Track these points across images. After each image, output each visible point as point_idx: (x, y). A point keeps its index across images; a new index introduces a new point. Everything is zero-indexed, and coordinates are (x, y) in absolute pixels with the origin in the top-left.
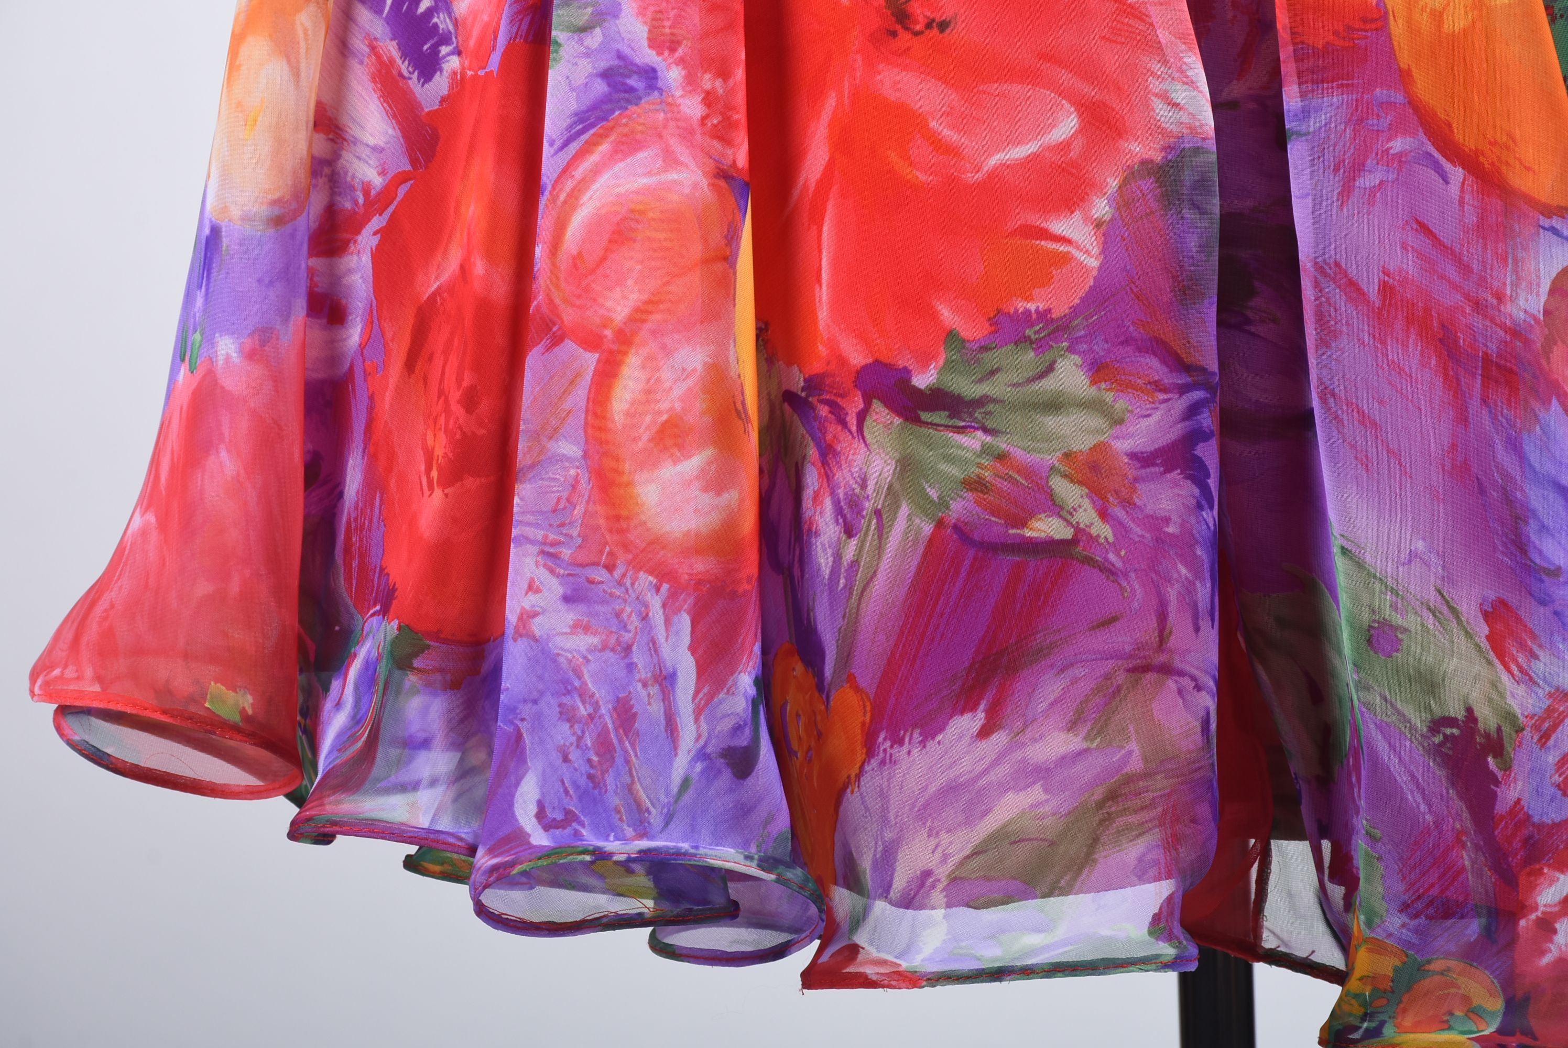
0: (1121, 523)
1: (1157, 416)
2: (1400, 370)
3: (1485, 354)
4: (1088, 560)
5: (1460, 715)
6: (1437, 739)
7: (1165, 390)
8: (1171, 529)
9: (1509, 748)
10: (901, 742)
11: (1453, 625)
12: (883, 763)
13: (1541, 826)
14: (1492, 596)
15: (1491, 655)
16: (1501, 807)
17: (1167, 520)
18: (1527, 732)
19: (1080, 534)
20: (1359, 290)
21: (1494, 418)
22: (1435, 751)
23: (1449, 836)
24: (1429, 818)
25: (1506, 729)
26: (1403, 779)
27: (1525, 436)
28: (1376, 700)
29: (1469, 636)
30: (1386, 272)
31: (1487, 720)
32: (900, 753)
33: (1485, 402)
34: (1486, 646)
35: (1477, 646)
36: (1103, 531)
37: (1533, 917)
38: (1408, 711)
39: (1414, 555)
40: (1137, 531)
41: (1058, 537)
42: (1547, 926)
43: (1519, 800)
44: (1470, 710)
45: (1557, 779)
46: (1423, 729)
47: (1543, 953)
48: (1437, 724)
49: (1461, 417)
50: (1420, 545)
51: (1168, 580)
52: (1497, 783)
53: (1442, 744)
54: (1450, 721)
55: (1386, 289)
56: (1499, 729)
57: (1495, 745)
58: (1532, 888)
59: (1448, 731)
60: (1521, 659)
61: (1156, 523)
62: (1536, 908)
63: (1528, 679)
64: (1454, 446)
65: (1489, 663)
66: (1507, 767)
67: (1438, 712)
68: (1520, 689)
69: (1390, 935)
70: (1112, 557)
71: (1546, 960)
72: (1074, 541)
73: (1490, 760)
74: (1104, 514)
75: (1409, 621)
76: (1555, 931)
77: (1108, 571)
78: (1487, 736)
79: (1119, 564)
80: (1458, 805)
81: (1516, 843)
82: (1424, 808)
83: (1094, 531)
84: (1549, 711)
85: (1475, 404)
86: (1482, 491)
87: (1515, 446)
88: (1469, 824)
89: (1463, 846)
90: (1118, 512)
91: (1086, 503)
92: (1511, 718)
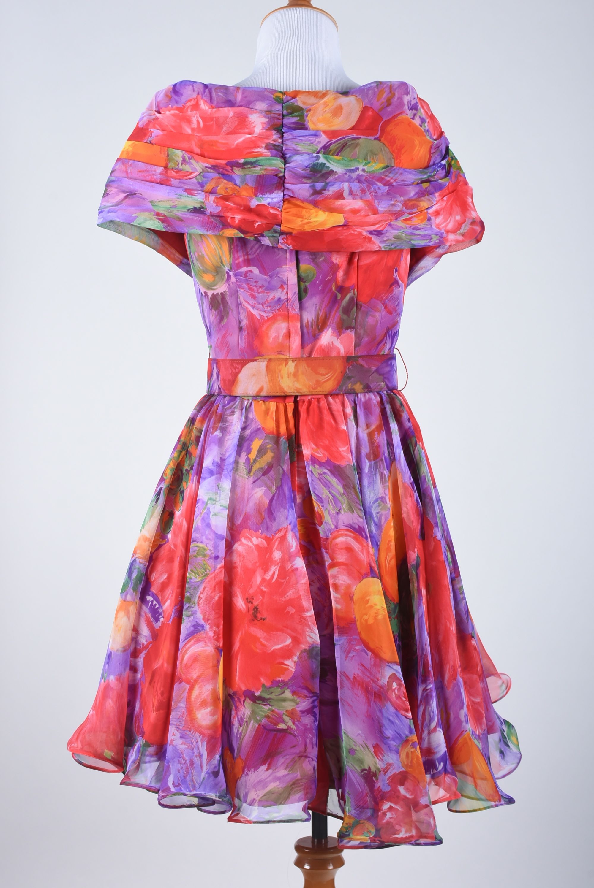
0: (297, 726)
1: (306, 703)
2: (357, 695)
3: (375, 692)
4: (290, 733)
5: (367, 768)
6: (363, 774)
7: (307, 697)
8: (308, 727)
9: (378, 775)
10: (250, 771)
11: (366, 749)
12: (246, 775)
13: (384, 792)
14: (375, 743)
15: (374, 756)
16: (376, 788)
17: (307, 725)
18: (382, 772)
19: (289, 727)
20: (349, 678)
21: (376, 705)
22: (362, 776)
23: (365, 794)
24: (360, 790)
25: (377, 772)
26: (355, 782)
27: (383, 709)
28: (350, 765)
29: (370, 751)
30: (354, 674)
31: (373, 769)
32: (250, 773)
33: (374, 702)
34: (373, 753)
35: (372, 754)
36: (294, 727)
37: (382, 812)
38: (357, 767)
39: (359, 734)
40: (301, 727)
41: (284, 728)
42: (384, 814)
43: (379, 787)
44: (370, 767)
45: (388, 782)
46: (360, 771)
47: (383, 819)
48: (363, 770)
49: (369, 705)
50: (360, 732)
51: (307, 737)
52: (375, 783)
53: (364, 775)
54: (365, 770)
55: (354, 678)
56: (376, 771)
57: (375, 775)
58: (382, 805)
59: (365, 772)
60: (381, 756)
61: (305, 725)
62: (382, 810)
63: (382, 760)
64: (368, 711)
65: (374, 757)
66: (377, 780)
67: (363, 767)
68: (380, 763)
69: (352, 815)
70: (295, 733)
71: (384, 821)
72: (287, 729)
73: (374, 778)
74: (294, 724)
75: (357, 748)
76: (386, 815)
77: (294, 736)
78: (373, 773)
79: (297, 734)
80: (367, 787)
81: (379, 796)
82: (359, 788)
83: (292, 727)
84: (386, 767)
85: (372, 702)
86: (373, 721)
87: (381, 711)
88: (369, 791)
89: (367, 796)
90: (297, 723)
91: (290, 721)
92: (378, 769)
